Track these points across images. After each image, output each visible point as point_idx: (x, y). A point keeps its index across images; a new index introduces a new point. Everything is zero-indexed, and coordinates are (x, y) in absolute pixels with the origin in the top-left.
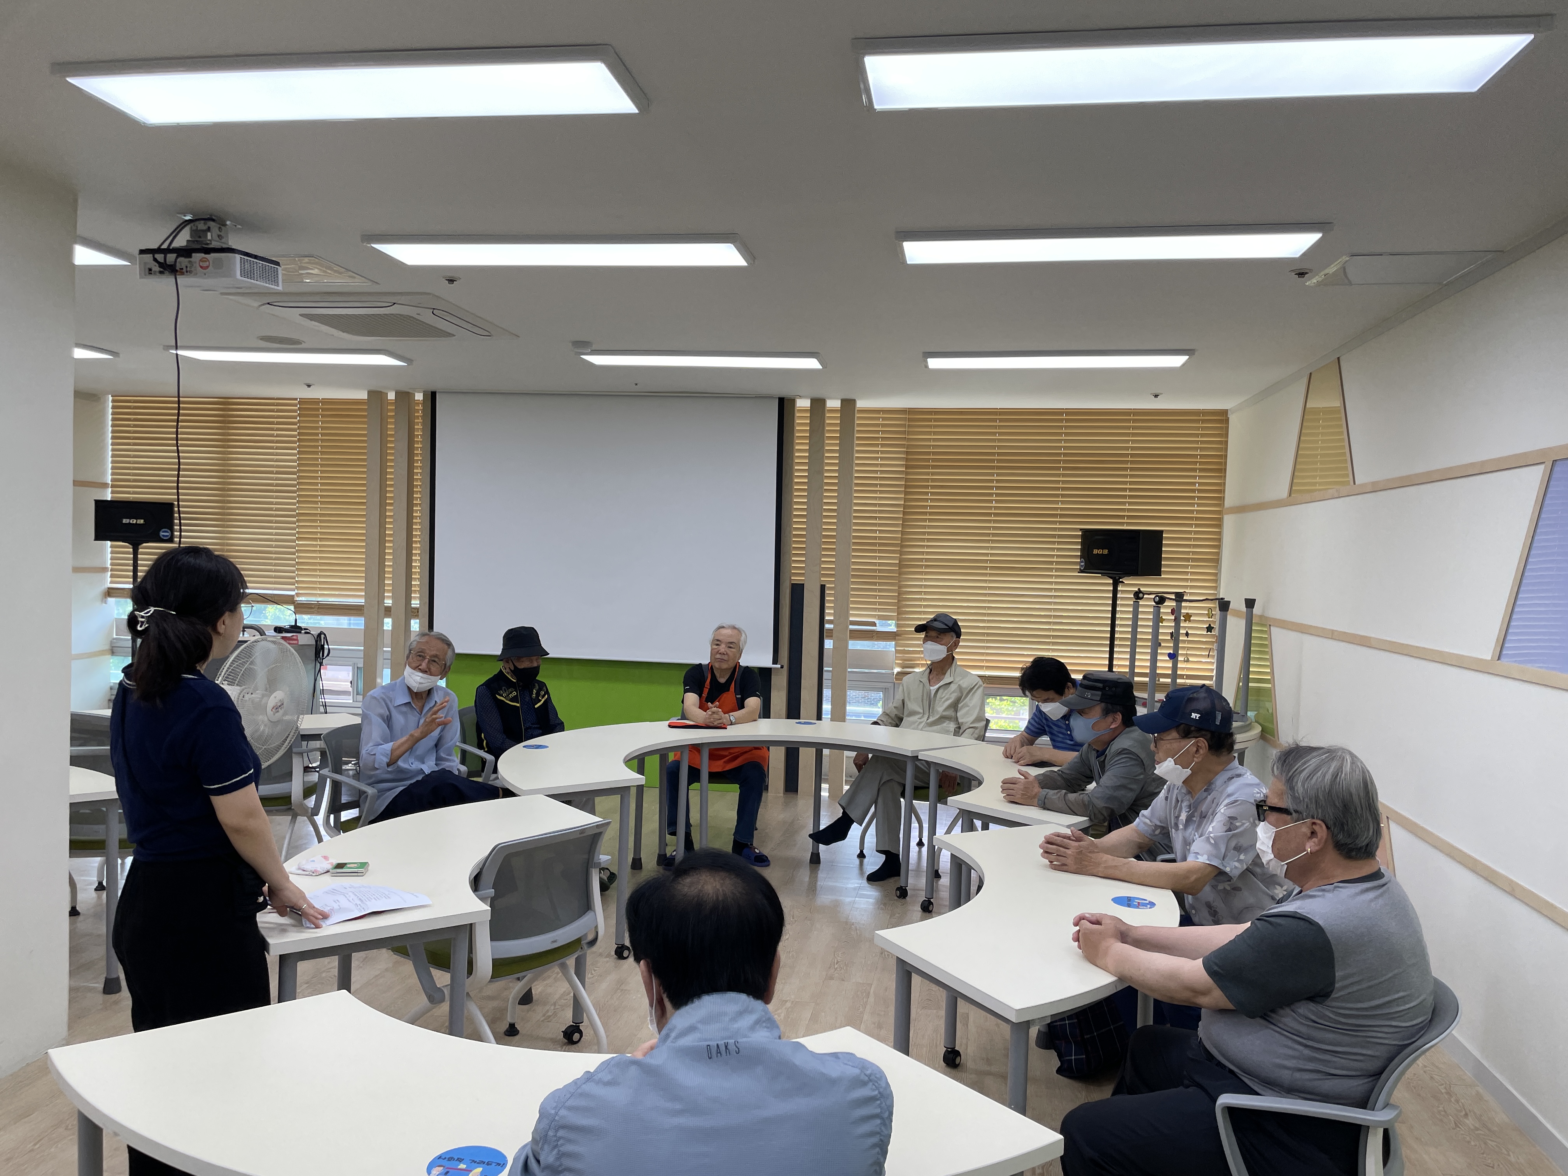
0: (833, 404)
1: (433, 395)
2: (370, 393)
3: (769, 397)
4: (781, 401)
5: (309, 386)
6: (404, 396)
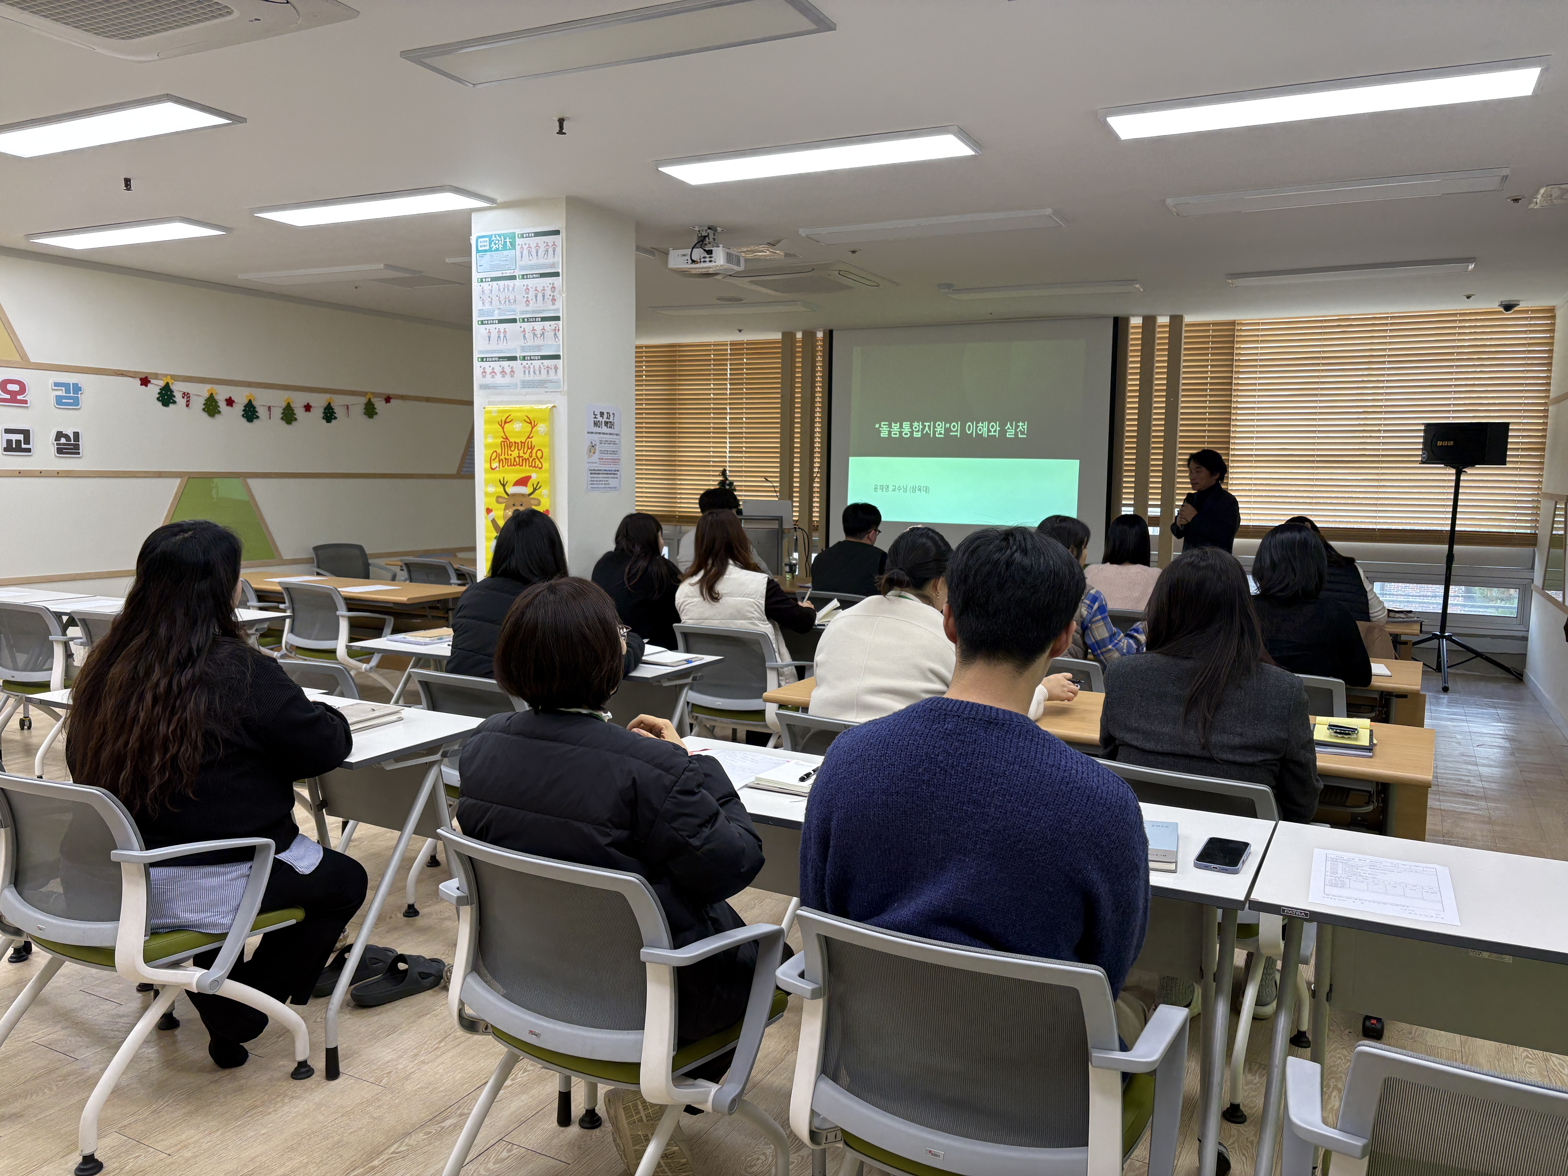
0: (1163, 320)
1: (831, 332)
2: (783, 333)
3: (1105, 317)
4: (1116, 320)
5: (740, 331)
6: (808, 335)
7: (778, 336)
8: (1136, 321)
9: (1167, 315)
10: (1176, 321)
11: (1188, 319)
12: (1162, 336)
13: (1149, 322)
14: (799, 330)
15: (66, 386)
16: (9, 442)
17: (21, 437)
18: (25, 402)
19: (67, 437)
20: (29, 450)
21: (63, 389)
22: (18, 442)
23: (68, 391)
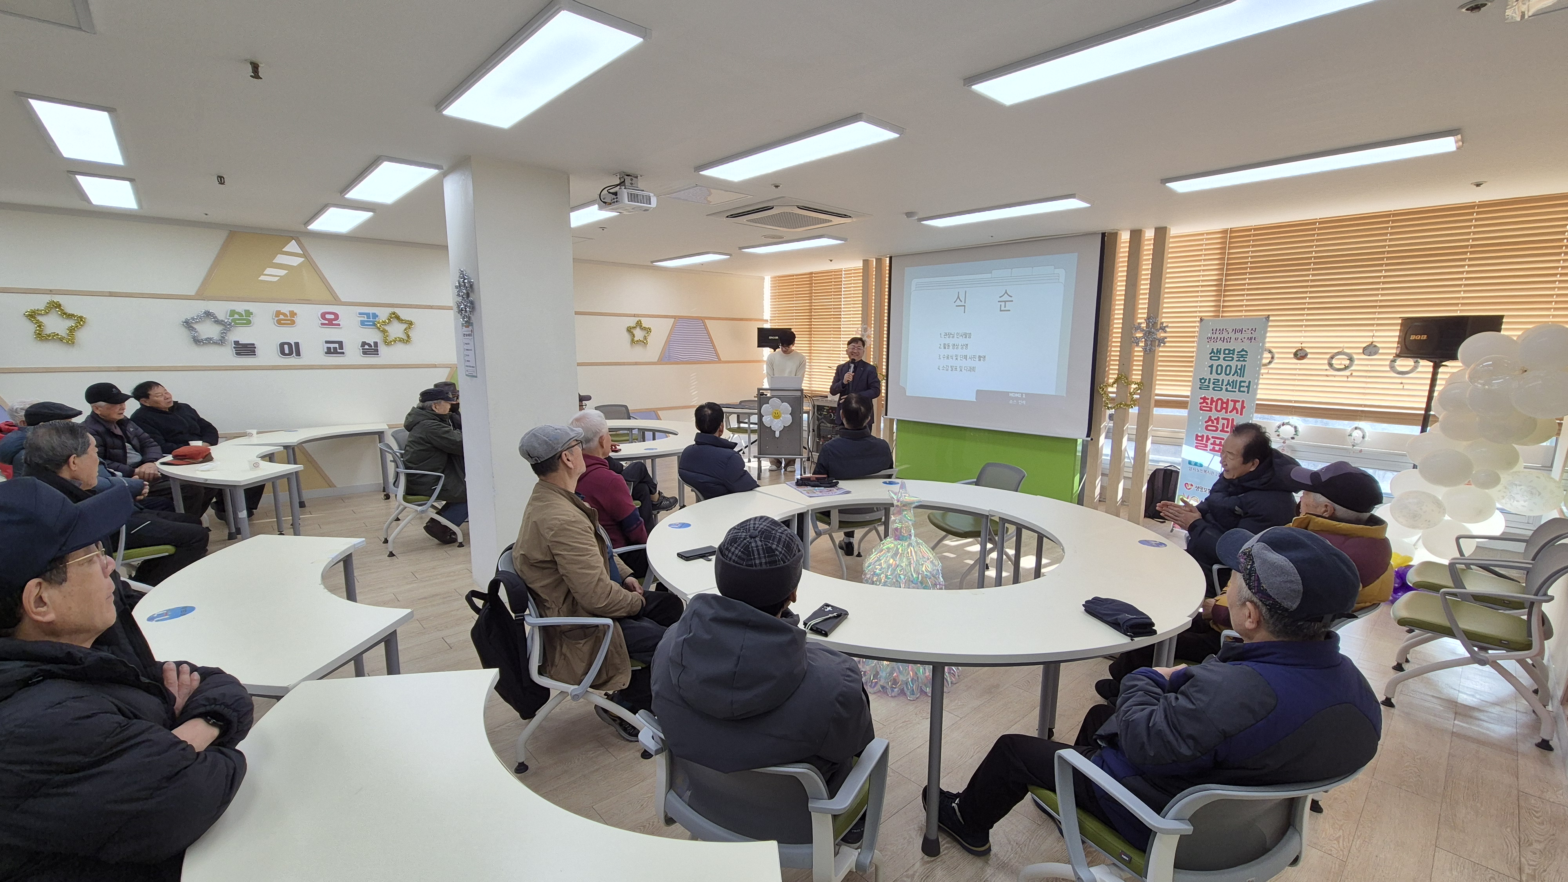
0: (1149, 234)
1: (891, 258)
2: (864, 260)
3: (1093, 234)
4: (1103, 235)
6: (879, 261)
7: (862, 263)
8: (1124, 236)
10: (1161, 232)
12: (1147, 248)
13: (1136, 236)
14: (873, 258)
15: (368, 315)
16: (329, 348)
17: (337, 345)
18: (339, 325)
19: (370, 345)
20: (343, 353)
21: (365, 316)
22: (335, 348)
23: (368, 317)
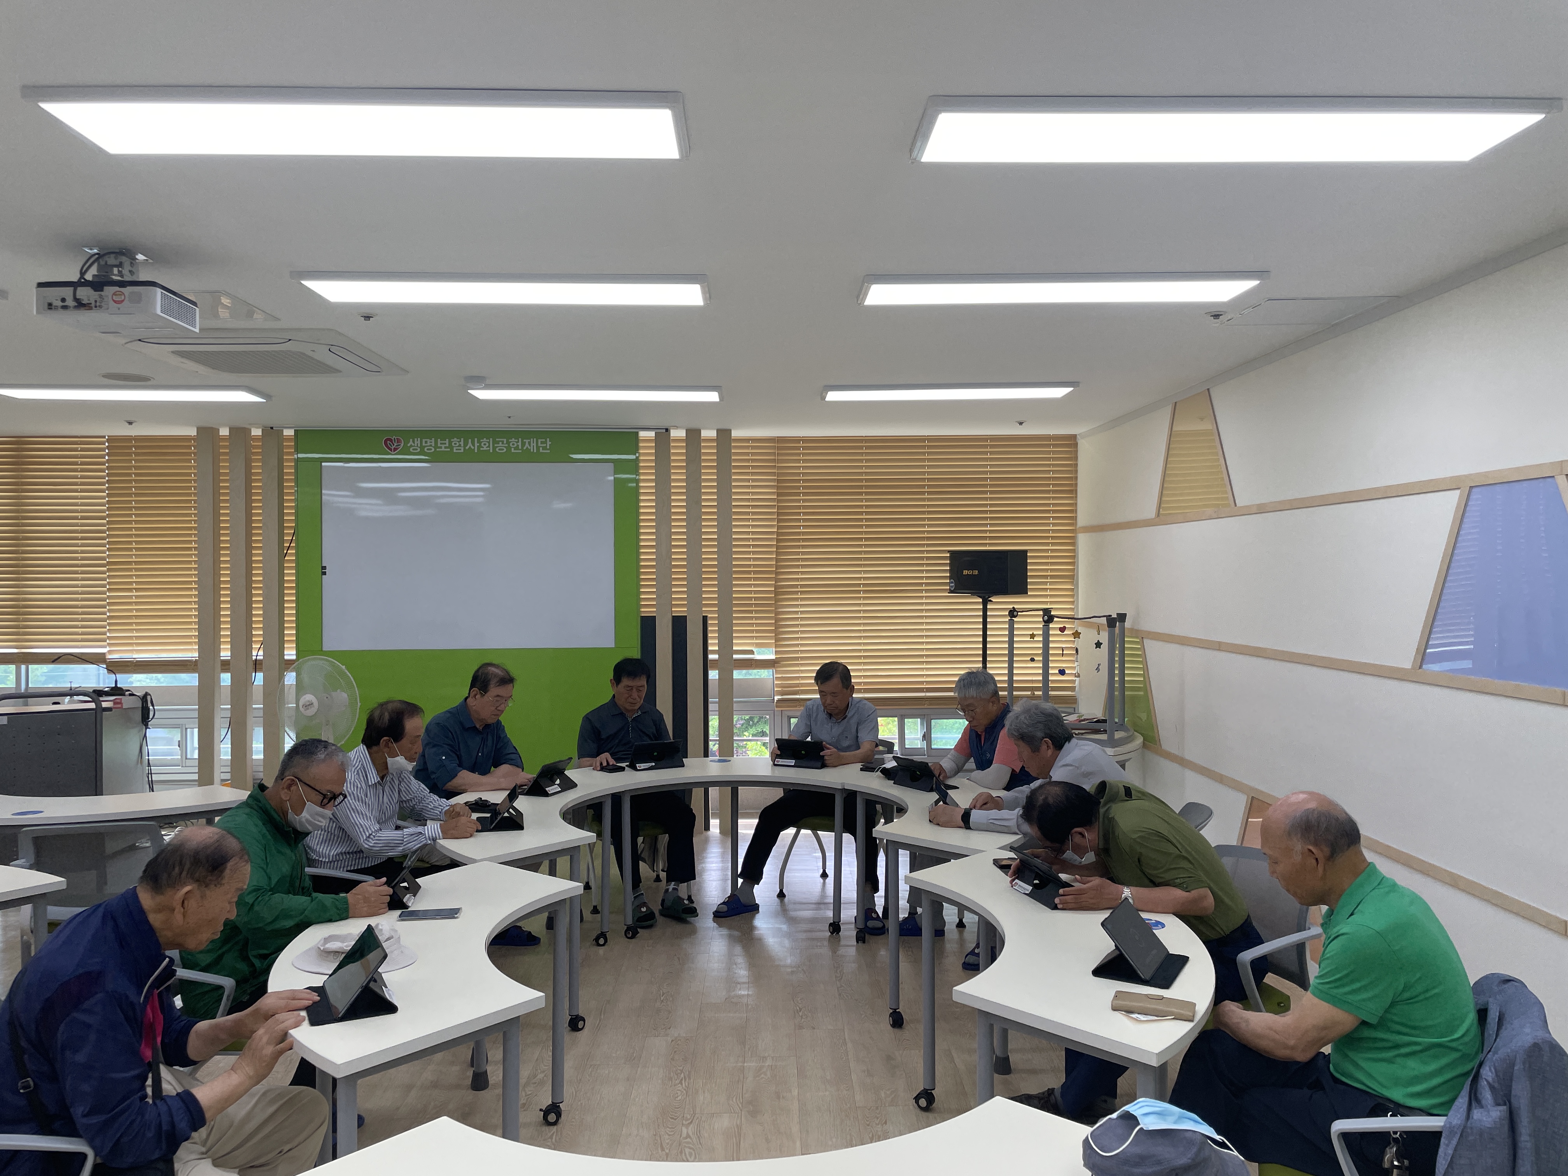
2: (200, 429)
5: (130, 423)
6: (240, 432)
7: (193, 432)
8: (678, 433)
9: (714, 429)
10: (724, 434)
11: (735, 434)
12: (709, 452)
13: (693, 434)
14: (224, 425)
